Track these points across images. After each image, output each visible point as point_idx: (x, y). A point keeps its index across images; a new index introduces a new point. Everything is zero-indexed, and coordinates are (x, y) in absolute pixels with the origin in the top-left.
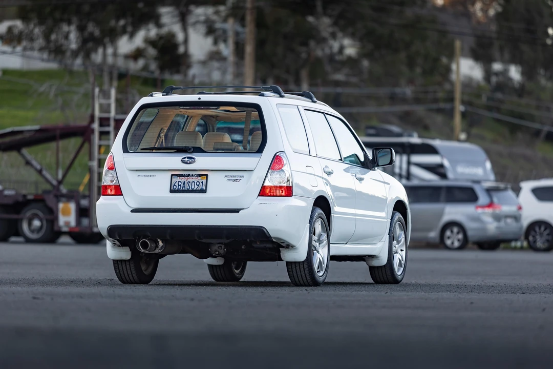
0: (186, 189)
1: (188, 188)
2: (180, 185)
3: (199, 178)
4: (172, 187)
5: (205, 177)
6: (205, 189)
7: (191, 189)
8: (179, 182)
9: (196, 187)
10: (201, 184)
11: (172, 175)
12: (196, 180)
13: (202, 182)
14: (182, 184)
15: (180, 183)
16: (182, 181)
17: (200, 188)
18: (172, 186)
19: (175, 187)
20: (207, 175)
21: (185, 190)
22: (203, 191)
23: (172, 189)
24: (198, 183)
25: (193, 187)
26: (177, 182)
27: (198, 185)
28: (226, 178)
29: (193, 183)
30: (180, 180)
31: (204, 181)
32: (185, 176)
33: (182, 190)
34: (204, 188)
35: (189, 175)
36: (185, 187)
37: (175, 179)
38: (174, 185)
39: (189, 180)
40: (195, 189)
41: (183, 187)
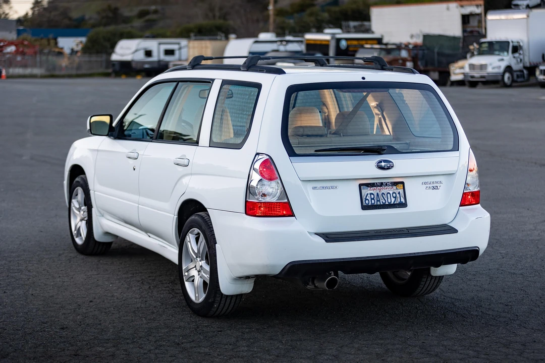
0: (382, 204)
1: (384, 202)
2: (373, 199)
3: (395, 187)
4: (364, 202)
5: (402, 185)
6: (404, 202)
7: (387, 203)
8: (371, 194)
9: (393, 200)
10: (398, 195)
11: (360, 185)
12: (391, 190)
13: (399, 193)
14: (376, 197)
15: (372, 196)
16: (375, 192)
17: (398, 201)
18: (364, 200)
19: (367, 201)
20: (403, 183)
21: (380, 205)
22: (403, 205)
23: (364, 204)
24: (394, 195)
25: (389, 201)
26: (369, 195)
27: (395, 197)
28: (425, 186)
29: (389, 195)
30: (372, 192)
31: (401, 191)
32: (377, 186)
33: (377, 205)
34: (403, 200)
35: (382, 184)
36: (379, 201)
37: (366, 191)
38: (366, 199)
39: (383, 191)
40: (392, 203)
41: (377, 201)
